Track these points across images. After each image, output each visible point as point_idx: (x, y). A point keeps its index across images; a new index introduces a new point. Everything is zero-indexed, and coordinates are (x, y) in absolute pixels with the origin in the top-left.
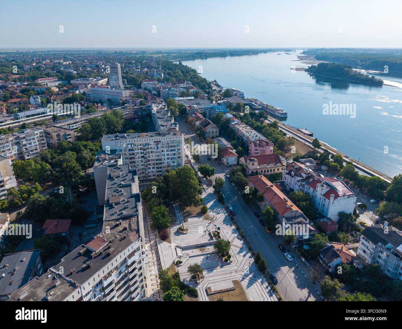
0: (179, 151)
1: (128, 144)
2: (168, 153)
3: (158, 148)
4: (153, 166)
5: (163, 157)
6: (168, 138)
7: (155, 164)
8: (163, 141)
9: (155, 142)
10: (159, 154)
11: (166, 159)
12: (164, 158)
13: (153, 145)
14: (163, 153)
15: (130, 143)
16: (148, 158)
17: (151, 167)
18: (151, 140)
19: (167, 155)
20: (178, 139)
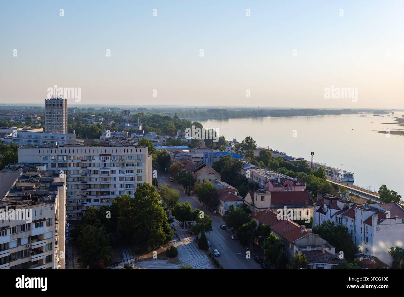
0: (140, 175)
1: (58, 156)
2: (122, 175)
3: (105, 165)
4: (95, 197)
5: (113, 182)
6: (123, 151)
7: (99, 194)
8: (114, 154)
9: (101, 155)
10: (105, 176)
11: (117, 186)
12: (115, 185)
13: (97, 160)
14: (113, 175)
15: (62, 154)
16: (89, 183)
17: (93, 198)
18: (96, 151)
19: (120, 180)
20: (138, 153)
